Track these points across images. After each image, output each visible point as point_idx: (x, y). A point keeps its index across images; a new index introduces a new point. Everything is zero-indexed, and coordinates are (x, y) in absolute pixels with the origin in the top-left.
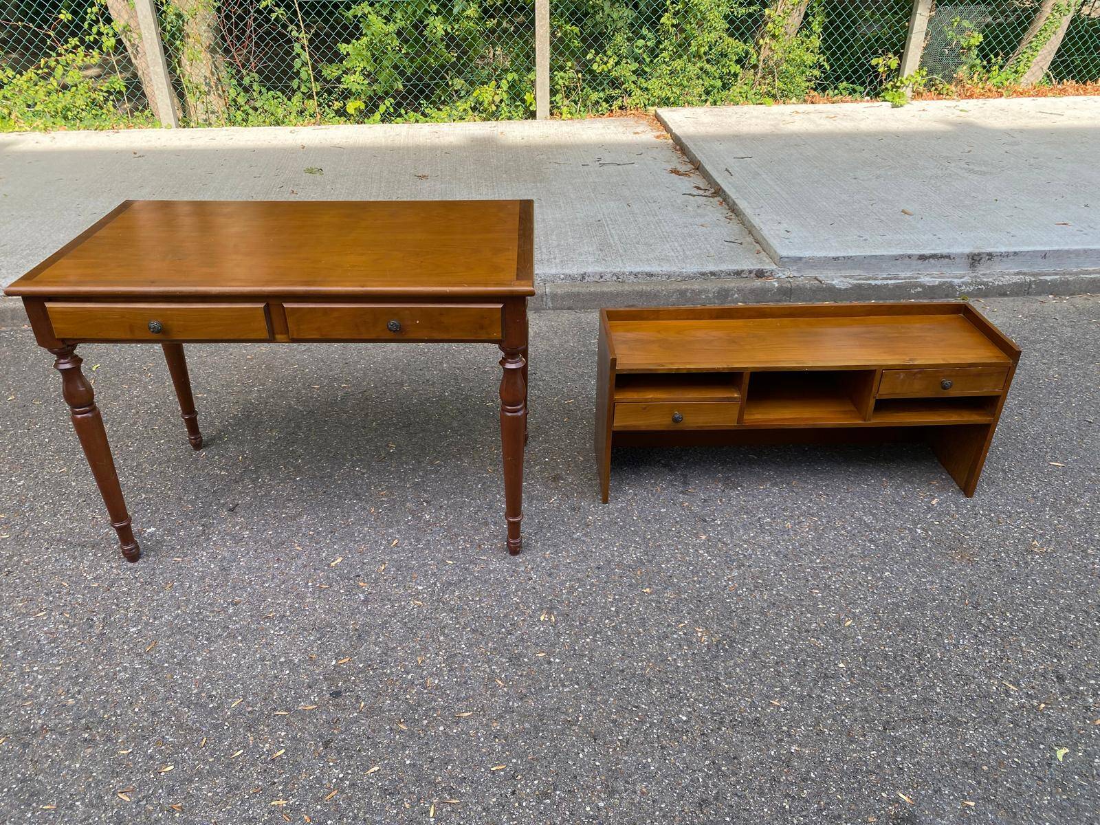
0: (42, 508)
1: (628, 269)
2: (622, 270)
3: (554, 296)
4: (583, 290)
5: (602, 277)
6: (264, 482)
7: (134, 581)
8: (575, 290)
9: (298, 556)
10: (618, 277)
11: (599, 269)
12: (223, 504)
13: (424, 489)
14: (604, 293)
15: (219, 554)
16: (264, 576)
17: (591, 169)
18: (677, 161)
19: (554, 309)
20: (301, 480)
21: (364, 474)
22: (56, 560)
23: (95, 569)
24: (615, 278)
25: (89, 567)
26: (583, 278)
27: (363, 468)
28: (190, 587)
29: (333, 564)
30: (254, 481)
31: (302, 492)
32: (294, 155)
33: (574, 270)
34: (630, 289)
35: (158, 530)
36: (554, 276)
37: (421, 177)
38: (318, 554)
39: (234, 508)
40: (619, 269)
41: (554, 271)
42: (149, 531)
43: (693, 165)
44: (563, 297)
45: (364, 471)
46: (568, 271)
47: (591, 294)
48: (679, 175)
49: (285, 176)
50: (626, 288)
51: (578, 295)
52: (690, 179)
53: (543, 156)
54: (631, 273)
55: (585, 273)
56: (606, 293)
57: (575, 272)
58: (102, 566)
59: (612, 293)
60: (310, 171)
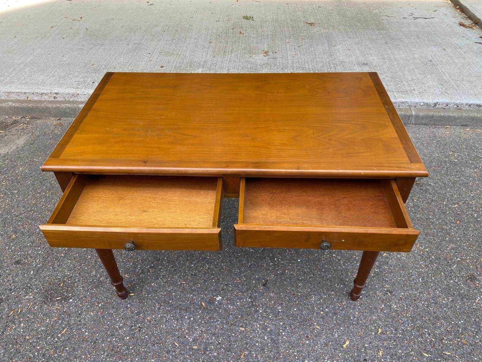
0: (149, 271)
1: (465, 102)
2: (461, 102)
3: (417, 117)
4: (436, 114)
5: (447, 105)
6: (278, 261)
7: (219, 346)
8: (431, 113)
9: (319, 335)
10: (458, 107)
11: (447, 100)
12: (258, 279)
13: (383, 280)
14: (449, 117)
15: (268, 327)
16: (302, 351)
17: (410, 21)
18: (460, 17)
19: (415, 124)
20: (301, 261)
21: (339, 260)
22: (166, 321)
23: (193, 332)
24: (456, 106)
25: (188, 329)
26: (435, 105)
27: (338, 255)
28: (256, 356)
29: (344, 346)
30: (272, 259)
31: (305, 273)
32: (234, 6)
33: (431, 100)
34: (467, 115)
35: (223, 298)
36: (417, 103)
37: (311, 24)
38: (333, 335)
39: (266, 283)
40: (459, 101)
41: (417, 100)
42: (218, 299)
43: (472, 20)
44: (422, 118)
45: (339, 258)
46: (426, 101)
47: (441, 117)
48: (466, 27)
49: (233, 21)
50: (464, 114)
51: (432, 117)
52: (474, 31)
53: (377, 11)
54: (467, 104)
55: (437, 103)
56: (451, 117)
57: (431, 102)
58: (196, 330)
59: (454, 117)
60: (246, 18)
